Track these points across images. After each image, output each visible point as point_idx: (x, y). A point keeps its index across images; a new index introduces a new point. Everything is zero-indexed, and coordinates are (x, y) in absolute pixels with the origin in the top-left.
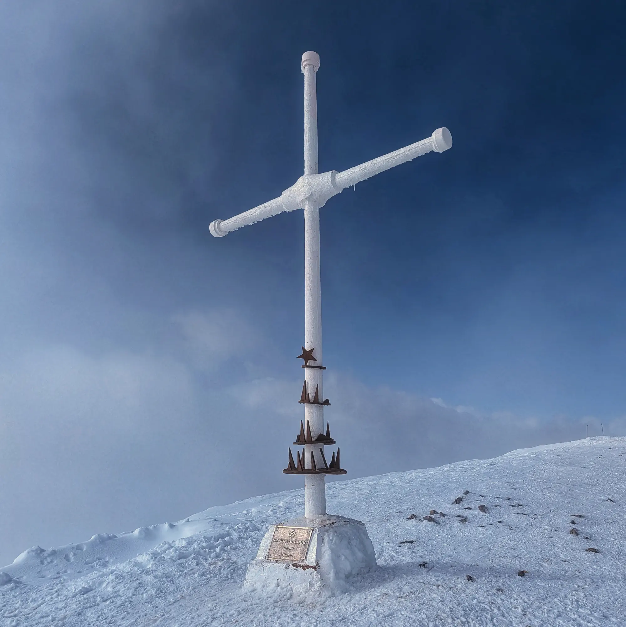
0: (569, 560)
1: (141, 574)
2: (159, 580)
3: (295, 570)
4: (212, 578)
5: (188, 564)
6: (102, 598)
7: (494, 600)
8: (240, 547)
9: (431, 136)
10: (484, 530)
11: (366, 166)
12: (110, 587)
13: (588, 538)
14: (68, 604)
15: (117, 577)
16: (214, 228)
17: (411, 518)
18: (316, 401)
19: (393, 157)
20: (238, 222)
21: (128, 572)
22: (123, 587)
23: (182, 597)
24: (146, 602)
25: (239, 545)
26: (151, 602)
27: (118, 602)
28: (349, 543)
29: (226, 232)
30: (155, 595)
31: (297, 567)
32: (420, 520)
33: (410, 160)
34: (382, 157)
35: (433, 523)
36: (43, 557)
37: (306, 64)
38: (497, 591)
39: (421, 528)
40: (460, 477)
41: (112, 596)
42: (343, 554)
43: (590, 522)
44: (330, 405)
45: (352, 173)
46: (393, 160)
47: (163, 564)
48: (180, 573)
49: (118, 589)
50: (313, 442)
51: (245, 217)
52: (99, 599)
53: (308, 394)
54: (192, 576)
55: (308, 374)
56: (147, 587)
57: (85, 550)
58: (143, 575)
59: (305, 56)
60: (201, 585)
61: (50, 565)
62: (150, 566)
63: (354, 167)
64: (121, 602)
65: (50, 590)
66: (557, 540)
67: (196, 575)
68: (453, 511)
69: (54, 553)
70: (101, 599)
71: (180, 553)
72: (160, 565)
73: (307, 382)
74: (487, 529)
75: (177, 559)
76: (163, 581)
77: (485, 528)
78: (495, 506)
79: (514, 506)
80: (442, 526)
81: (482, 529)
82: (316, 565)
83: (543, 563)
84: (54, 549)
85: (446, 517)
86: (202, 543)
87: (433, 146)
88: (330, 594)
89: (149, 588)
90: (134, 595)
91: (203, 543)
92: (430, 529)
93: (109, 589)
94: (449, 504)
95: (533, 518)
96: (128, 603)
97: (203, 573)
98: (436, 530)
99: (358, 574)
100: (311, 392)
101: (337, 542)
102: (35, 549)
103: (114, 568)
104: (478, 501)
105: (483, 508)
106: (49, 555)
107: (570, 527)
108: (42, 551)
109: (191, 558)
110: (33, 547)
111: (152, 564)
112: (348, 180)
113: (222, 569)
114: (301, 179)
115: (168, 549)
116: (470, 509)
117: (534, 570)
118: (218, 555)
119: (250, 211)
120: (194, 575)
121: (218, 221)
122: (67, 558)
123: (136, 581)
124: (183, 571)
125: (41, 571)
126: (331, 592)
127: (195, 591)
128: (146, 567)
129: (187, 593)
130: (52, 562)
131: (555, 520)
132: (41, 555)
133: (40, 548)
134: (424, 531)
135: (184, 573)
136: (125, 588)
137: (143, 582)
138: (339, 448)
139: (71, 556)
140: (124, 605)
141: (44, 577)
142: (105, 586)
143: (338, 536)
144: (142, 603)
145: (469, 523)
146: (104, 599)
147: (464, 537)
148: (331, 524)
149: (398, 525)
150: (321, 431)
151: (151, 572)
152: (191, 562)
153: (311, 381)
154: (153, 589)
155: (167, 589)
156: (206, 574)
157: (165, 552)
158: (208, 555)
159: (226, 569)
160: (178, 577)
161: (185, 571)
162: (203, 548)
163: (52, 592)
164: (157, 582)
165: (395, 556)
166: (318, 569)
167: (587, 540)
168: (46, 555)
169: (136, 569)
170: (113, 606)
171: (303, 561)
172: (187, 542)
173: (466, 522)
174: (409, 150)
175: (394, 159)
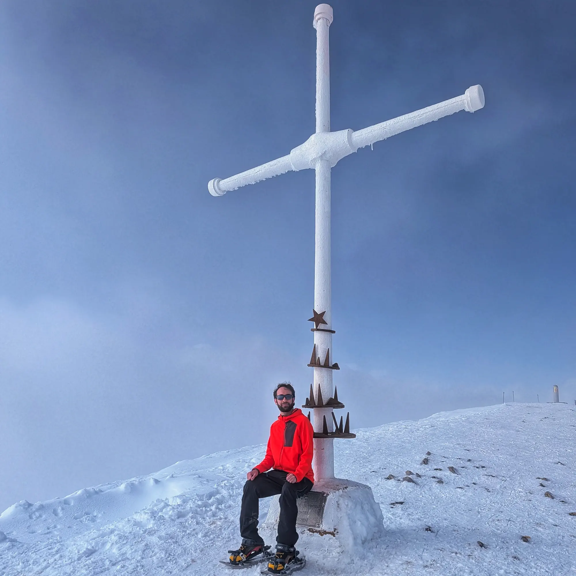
0: (559, 525)
1: (144, 535)
2: (165, 542)
3: (311, 535)
4: (216, 539)
5: (188, 524)
6: (111, 561)
7: (517, 569)
8: (233, 506)
9: (464, 93)
10: (464, 491)
11: (388, 124)
12: (115, 549)
13: (564, 502)
14: (77, 568)
15: (120, 538)
16: (214, 187)
17: (389, 478)
18: (326, 365)
19: (419, 115)
20: (240, 181)
21: (130, 533)
22: (130, 549)
23: (193, 561)
24: (159, 566)
25: (231, 502)
26: (163, 567)
27: (130, 567)
28: (362, 508)
29: (225, 191)
30: (165, 559)
31: (313, 532)
32: (399, 480)
33: (436, 119)
34: (406, 115)
35: (414, 484)
36: (31, 511)
37: (320, 17)
38: (514, 559)
39: (403, 488)
40: (411, 438)
41: (120, 559)
42: (359, 520)
43: (557, 485)
44: (339, 369)
45: (371, 132)
46: (418, 118)
47: (164, 524)
48: (183, 533)
49: (125, 552)
50: (324, 406)
51: (248, 176)
52: (107, 563)
53: (319, 357)
54: (196, 537)
55: (318, 338)
56: (154, 549)
57: (72, 504)
58: (146, 535)
59: (318, 9)
60: (207, 547)
61: (38, 520)
62: (151, 526)
63: (372, 126)
64: (133, 567)
65: (49, 549)
66: (536, 503)
67: (200, 536)
68: (424, 471)
69: (42, 507)
70: (110, 563)
71: (178, 512)
72: (161, 525)
73: (317, 346)
74: (466, 491)
75: (176, 518)
76: (169, 542)
77: (463, 490)
78: (462, 467)
79: (477, 468)
80: (421, 487)
81: (461, 490)
82: (334, 531)
83: (538, 528)
84: (42, 504)
85: (423, 478)
86: (196, 501)
87: (466, 105)
88: (349, 560)
89: (156, 550)
90: (143, 558)
91: (198, 501)
92: (411, 490)
93: (115, 551)
94: (418, 464)
95: (503, 481)
96: (140, 567)
97: (206, 533)
98: (418, 491)
99: (371, 539)
100: (321, 355)
101: (353, 507)
102: (22, 504)
103: (113, 527)
104: (443, 462)
105: (452, 470)
106: (38, 510)
107: (542, 490)
108: (30, 505)
109: (189, 517)
110: (20, 502)
111: (153, 524)
112: (366, 138)
113: (223, 530)
114: (313, 137)
115: (164, 507)
116: (440, 470)
117: (534, 535)
118: (214, 514)
119: (253, 170)
120: (197, 535)
121: (218, 179)
122: (55, 513)
123: (141, 543)
124: (186, 532)
125: (30, 525)
126: (350, 559)
127: (203, 553)
128: (146, 526)
129: (196, 555)
130: (40, 516)
131: (524, 483)
132: (29, 509)
133: (27, 502)
134: (406, 491)
135: (187, 533)
136: (132, 551)
137: (148, 543)
138: (348, 413)
139: (59, 511)
140: (137, 570)
141: (34, 532)
142: (109, 547)
143: (352, 501)
144: (154, 568)
145: (446, 485)
146: (112, 562)
147: (447, 498)
148: (344, 488)
149: (378, 485)
150: (331, 396)
151: (154, 532)
152: (190, 521)
153: (322, 344)
154: (161, 551)
155: (174, 551)
156: (208, 534)
157: (161, 510)
158: (204, 514)
159: (227, 528)
160: (182, 538)
161: (188, 532)
162: (199, 506)
163: (52, 553)
164: (163, 544)
165: (393, 518)
166: (336, 535)
167: (564, 504)
168: (34, 510)
169: (138, 529)
170: (126, 572)
171: (319, 527)
172: (182, 500)
173: (443, 483)
174: (438, 108)
175: (420, 118)
